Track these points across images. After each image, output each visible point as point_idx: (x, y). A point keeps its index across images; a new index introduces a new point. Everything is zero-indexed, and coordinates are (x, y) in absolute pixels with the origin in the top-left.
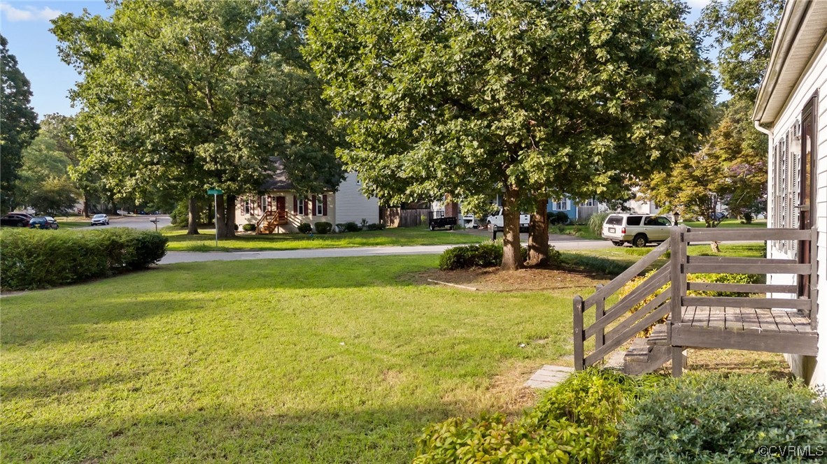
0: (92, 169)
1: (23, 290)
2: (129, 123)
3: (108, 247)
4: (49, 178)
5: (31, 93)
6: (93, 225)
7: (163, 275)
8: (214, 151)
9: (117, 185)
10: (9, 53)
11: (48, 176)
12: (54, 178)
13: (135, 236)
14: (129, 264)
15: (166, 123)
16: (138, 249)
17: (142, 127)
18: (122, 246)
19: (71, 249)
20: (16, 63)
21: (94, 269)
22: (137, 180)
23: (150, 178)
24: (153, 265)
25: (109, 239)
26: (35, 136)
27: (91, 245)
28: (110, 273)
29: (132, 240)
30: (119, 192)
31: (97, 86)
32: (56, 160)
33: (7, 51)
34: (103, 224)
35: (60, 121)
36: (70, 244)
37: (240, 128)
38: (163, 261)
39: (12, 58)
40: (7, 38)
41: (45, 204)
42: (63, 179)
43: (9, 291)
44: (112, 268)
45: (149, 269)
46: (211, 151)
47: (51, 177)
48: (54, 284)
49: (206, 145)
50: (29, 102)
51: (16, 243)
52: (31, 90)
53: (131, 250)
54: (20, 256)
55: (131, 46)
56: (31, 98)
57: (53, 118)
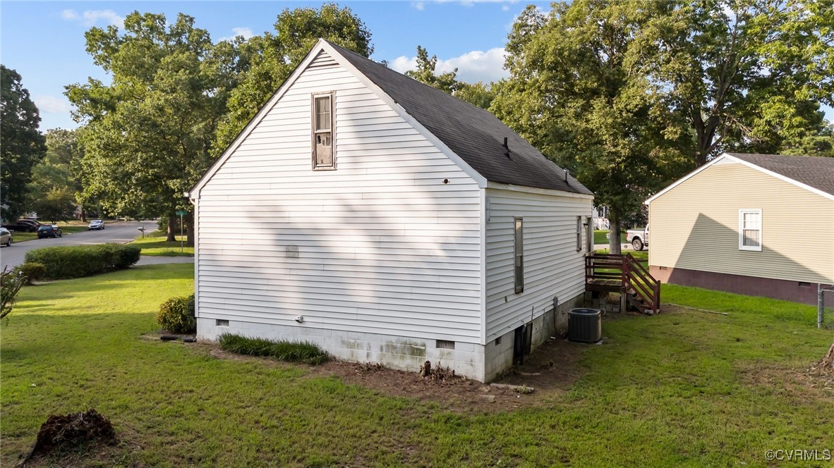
0: (93, 194)
1: (58, 279)
2: (120, 164)
3: (104, 255)
4: (52, 189)
5: (40, 119)
6: (90, 230)
7: (136, 272)
8: (180, 184)
9: (111, 207)
10: (23, 88)
11: (51, 187)
12: (57, 189)
13: (120, 248)
14: (117, 265)
15: (146, 164)
16: (122, 257)
17: (129, 167)
18: (112, 254)
19: (83, 257)
20: (28, 95)
21: (96, 269)
22: (125, 203)
23: (135, 201)
24: (131, 266)
25: (105, 251)
26: (43, 157)
27: (94, 255)
28: (105, 271)
29: (118, 251)
30: (113, 212)
31: (98, 138)
32: (59, 172)
33: (21, 85)
34: (99, 229)
35: (62, 135)
36: (83, 254)
37: (199, 169)
38: (138, 264)
39: (25, 91)
40: (21, 75)
41: (49, 212)
42: (64, 190)
43: (51, 280)
44: (106, 268)
45: (128, 268)
46: (178, 185)
47: (54, 188)
48: (75, 277)
49: (175, 180)
50: (37, 126)
51: (55, 254)
52: (40, 116)
53: (118, 257)
54: (57, 261)
55: (122, 114)
56: (40, 123)
57: (56, 133)
